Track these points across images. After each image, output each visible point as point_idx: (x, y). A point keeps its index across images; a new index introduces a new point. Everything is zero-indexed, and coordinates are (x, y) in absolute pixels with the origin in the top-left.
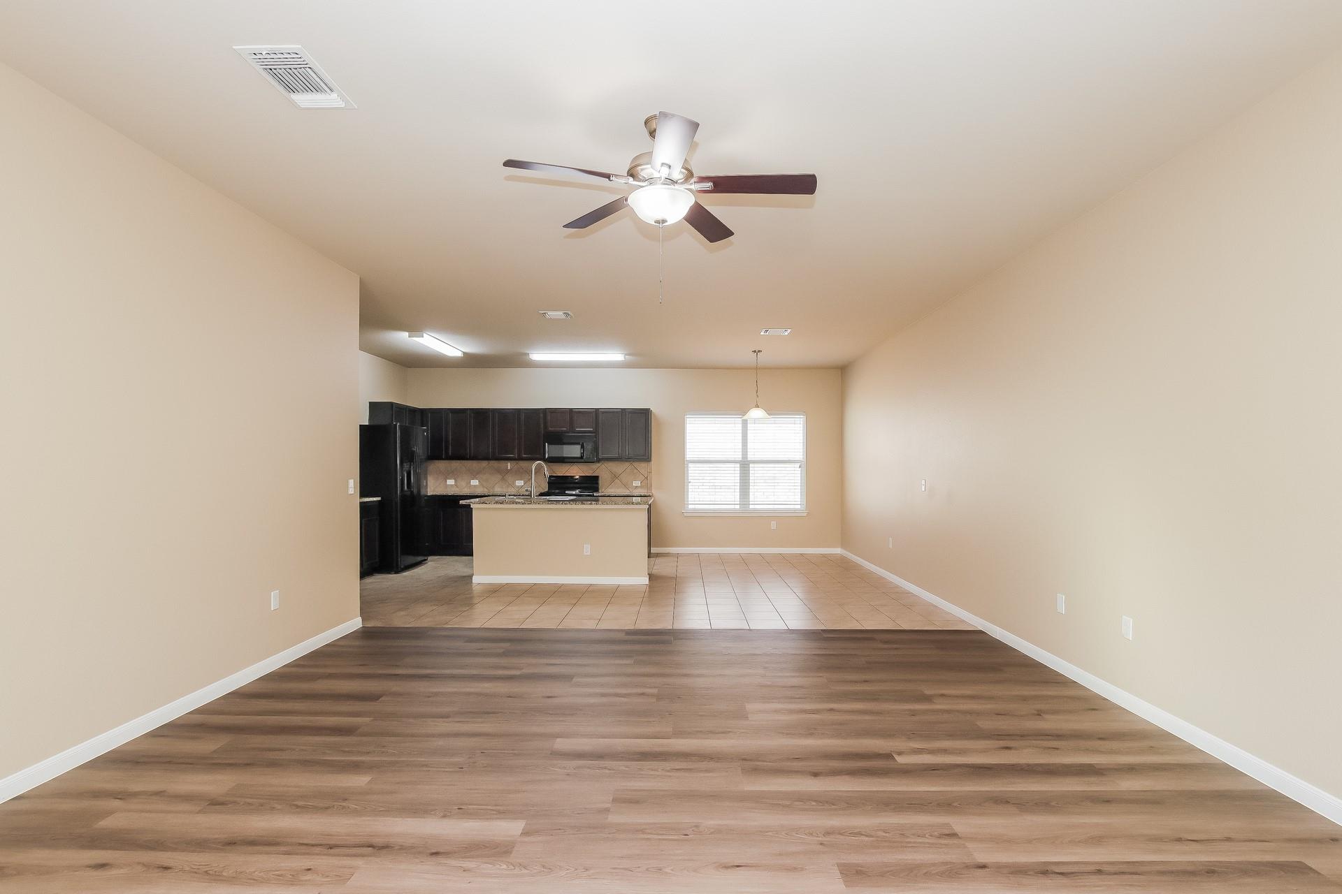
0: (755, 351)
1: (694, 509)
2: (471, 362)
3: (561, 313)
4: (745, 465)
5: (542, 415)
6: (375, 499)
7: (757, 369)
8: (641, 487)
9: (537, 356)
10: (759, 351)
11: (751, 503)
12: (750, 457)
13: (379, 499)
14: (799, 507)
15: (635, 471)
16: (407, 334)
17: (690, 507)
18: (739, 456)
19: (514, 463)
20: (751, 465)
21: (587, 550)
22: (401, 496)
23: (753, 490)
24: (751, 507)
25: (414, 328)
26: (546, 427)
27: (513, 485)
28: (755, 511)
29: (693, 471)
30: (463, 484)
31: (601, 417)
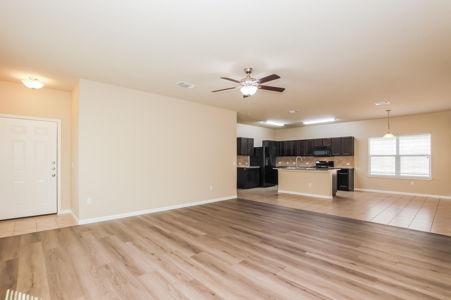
0: (387, 111)
1: (373, 175)
2: (287, 127)
3: (294, 111)
4: (398, 157)
5: (313, 141)
6: (258, 167)
7: (389, 117)
8: (350, 165)
9: (306, 123)
10: (390, 110)
11: (401, 173)
12: (401, 153)
13: (259, 167)
14: (428, 176)
15: (348, 159)
16: (263, 122)
17: (372, 174)
18: (395, 153)
19: (306, 157)
20: (401, 157)
21: (310, 185)
22: (265, 166)
23: (402, 168)
24: (401, 175)
25: (265, 120)
26: (314, 145)
27: (305, 164)
28: (402, 177)
29: (373, 160)
30: (291, 163)
31: (333, 141)
